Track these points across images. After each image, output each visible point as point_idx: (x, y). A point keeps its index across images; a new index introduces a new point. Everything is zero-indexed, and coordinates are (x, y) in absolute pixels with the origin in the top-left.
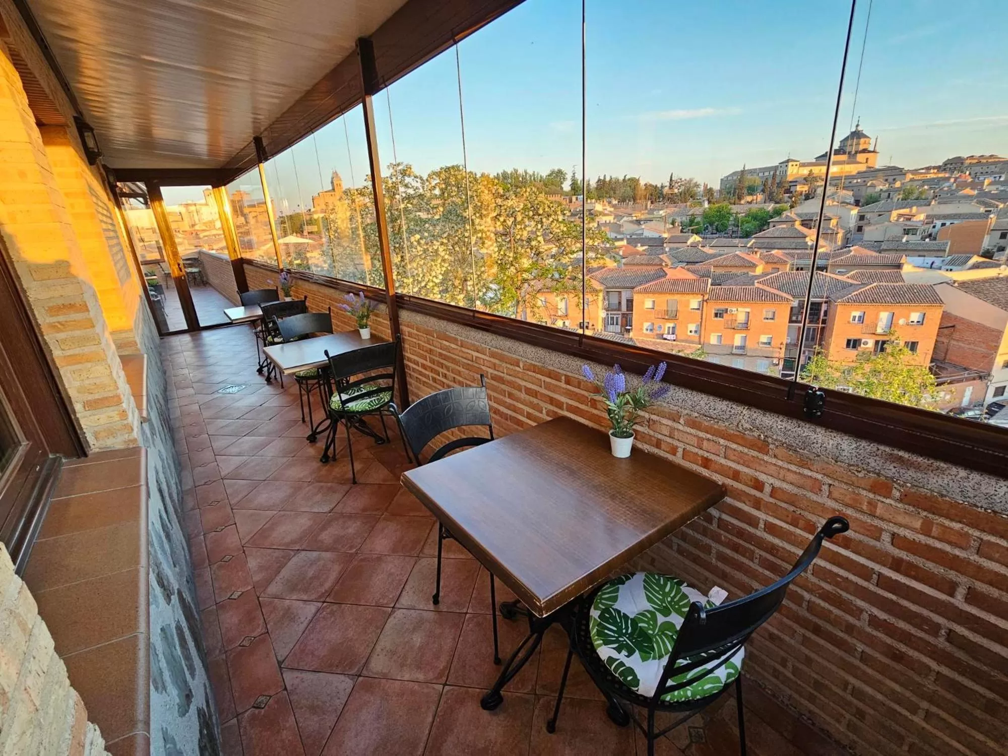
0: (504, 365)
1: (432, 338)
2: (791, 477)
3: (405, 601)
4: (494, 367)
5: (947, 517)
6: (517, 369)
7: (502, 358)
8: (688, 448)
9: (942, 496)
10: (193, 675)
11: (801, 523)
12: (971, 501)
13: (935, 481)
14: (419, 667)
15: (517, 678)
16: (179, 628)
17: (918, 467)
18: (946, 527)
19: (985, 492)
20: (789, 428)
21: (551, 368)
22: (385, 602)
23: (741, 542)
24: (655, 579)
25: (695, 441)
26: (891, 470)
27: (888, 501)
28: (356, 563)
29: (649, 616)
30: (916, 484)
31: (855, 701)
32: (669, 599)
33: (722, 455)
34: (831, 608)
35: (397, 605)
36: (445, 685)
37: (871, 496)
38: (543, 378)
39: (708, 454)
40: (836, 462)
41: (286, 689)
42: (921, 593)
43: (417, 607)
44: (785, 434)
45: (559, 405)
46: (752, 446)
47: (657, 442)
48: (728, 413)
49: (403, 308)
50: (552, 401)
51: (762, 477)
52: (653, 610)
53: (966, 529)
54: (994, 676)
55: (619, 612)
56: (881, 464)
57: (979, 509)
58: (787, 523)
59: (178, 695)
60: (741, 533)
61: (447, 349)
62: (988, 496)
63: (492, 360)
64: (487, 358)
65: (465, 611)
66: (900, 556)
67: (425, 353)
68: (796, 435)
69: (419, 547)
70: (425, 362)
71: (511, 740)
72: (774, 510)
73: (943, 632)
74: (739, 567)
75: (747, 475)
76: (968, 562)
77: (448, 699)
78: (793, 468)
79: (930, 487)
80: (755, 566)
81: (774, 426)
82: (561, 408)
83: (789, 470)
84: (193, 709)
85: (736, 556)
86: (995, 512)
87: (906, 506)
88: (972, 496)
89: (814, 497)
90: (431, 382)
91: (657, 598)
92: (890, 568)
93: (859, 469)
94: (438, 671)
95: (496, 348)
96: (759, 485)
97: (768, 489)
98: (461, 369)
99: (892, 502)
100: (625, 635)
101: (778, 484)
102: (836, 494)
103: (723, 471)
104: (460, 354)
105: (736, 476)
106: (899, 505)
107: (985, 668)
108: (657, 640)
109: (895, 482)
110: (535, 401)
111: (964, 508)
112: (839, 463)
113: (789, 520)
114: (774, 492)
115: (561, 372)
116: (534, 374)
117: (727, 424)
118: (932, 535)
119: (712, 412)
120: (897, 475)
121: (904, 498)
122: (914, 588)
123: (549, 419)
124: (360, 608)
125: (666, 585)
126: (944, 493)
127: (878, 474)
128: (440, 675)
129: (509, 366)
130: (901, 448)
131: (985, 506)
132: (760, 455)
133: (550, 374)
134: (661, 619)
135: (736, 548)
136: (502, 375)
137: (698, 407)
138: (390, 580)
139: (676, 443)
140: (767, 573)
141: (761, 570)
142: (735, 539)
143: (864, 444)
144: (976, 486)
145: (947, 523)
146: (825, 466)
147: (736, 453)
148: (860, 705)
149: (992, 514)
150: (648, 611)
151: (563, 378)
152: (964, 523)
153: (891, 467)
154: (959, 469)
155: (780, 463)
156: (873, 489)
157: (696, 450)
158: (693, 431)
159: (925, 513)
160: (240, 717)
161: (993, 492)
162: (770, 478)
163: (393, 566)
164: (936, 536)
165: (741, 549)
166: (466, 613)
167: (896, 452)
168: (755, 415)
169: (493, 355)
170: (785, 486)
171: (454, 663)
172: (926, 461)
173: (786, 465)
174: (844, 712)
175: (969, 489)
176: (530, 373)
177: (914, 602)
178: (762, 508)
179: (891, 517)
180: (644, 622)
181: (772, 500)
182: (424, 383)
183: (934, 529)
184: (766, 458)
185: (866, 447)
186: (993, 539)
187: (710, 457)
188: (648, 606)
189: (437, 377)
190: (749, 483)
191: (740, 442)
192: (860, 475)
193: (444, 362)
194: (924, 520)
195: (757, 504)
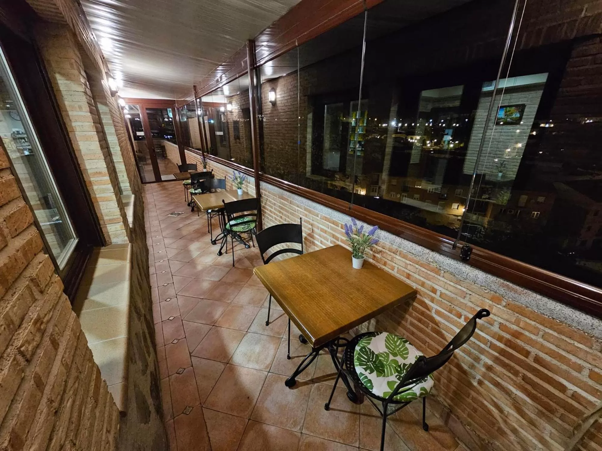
0: (311, 215)
1: (275, 197)
2: (451, 288)
3: (253, 329)
4: (306, 216)
5: (529, 318)
6: (317, 218)
7: (310, 212)
8: (400, 267)
9: (527, 307)
10: (149, 356)
11: (454, 312)
12: (541, 312)
13: (524, 299)
14: (257, 362)
15: (304, 372)
16: (144, 333)
17: (516, 292)
18: (527, 323)
19: (549, 307)
20: (452, 263)
21: (334, 219)
22: (243, 328)
23: (423, 318)
24: (392, 337)
25: (403, 265)
26: (502, 291)
27: (499, 306)
28: (230, 308)
29: (385, 355)
30: (514, 299)
31: (473, 404)
32: (398, 349)
33: (417, 273)
34: (466, 356)
35: (249, 331)
36: (269, 372)
37: (491, 302)
38: (330, 224)
39: (409, 272)
40: (475, 283)
41: (192, 366)
42: (512, 354)
43: (258, 332)
44: (450, 267)
45: (337, 239)
46: (432, 271)
47: (385, 263)
48: (421, 252)
49: (261, 180)
50: (334, 236)
51: (436, 287)
52: (388, 352)
53: (538, 325)
54: (543, 399)
55: (370, 350)
56: (497, 287)
57: (545, 316)
58: (447, 311)
59: (142, 365)
60: (423, 314)
61: (283, 204)
62: (551, 310)
63: (305, 212)
64: (303, 211)
65: (281, 336)
66: (502, 334)
67: (272, 205)
68: (455, 268)
69: (262, 302)
70: (271, 209)
71: (298, 403)
72: (440, 304)
73: (521, 375)
74: (421, 330)
75: (428, 285)
76: (537, 342)
77: (269, 379)
78: (452, 284)
79: (521, 302)
80: (428, 330)
81: (445, 261)
82: (338, 240)
83: (450, 285)
84: (148, 372)
85: (419, 324)
86: (553, 319)
87: (508, 310)
88: (542, 309)
89: (462, 300)
90: (274, 220)
91: (391, 347)
92: (497, 340)
93: (486, 289)
94: (266, 365)
95: (307, 206)
96: (434, 291)
97: (438, 293)
98: (289, 215)
99: (501, 307)
100: (371, 361)
101: (444, 291)
102: (473, 300)
103: (416, 281)
104: (290, 207)
105: (423, 284)
106: (505, 309)
107: (540, 395)
108: (387, 367)
109: (503, 297)
110: (325, 235)
111: (538, 315)
112: (476, 284)
113: (448, 310)
114: (441, 295)
115: (339, 222)
116: (325, 222)
117: (421, 258)
118: (520, 326)
119: (413, 251)
120: (505, 294)
121: (507, 306)
122: (508, 352)
123: (332, 245)
124: (230, 330)
125: (397, 341)
126: (528, 305)
127: (496, 292)
128: (267, 367)
129: (313, 216)
130: (508, 281)
131: (549, 315)
132: (436, 276)
133: (334, 223)
134: (391, 357)
135: (420, 320)
136: (309, 220)
137: (407, 248)
138: (247, 317)
139: (394, 264)
140: (434, 334)
141: (432, 333)
142: (420, 316)
143: (489, 276)
144: (545, 304)
145: (528, 321)
146: (469, 285)
147: (424, 273)
148: (475, 406)
149: (552, 320)
150: (386, 353)
151: (340, 225)
152: (537, 322)
153: (502, 290)
154: (538, 295)
155: (446, 281)
156: (492, 299)
157: (404, 269)
158: (404, 260)
159: (517, 315)
160: (170, 377)
161: (553, 308)
162: (439, 287)
163: (249, 311)
164: (522, 327)
165: (422, 321)
166: (282, 338)
167: (505, 282)
168: (436, 255)
169: (306, 209)
170: (447, 292)
171: (274, 362)
172: (521, 288)
173: (449, 282)
174: (467, 408)
175: (542, 305)
176: (324, 221)
177: (508, 359)
178: (435, 302)
179: (500, 314)
180: (383, 357)
181: (440, 299)
182: (271, 220)
183: (521, 323)
184: (439, 277)
185: (491, 278)
186: (551, 332)
187: (410, 274)
188: (386, 350)
189: (277, 217)
190: (429, 289)
191: (426, 267)
192: (486, 291)
193: (281, 210)
194: (516, 318)
195: (432, 300)
